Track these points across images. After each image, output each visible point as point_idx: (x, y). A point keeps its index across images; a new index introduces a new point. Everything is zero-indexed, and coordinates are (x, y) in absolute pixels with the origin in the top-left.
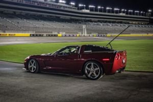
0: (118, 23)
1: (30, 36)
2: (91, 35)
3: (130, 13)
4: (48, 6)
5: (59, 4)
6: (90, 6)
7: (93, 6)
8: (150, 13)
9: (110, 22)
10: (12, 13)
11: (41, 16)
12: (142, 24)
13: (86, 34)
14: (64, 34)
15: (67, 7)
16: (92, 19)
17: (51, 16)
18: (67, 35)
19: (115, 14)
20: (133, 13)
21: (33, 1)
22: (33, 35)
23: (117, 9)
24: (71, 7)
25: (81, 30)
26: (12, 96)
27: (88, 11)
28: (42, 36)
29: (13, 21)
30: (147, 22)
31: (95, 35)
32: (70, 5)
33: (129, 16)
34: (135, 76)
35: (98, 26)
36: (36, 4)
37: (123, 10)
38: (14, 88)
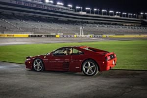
0: (113, 24)
1: (29, 37)
2: (87, 36)
4: (46, 8)
5: (57, 6)
6: (87, 9)
7: (89, 9)
8: (142, 16)
9: (105, 24)
10: (11, 14)
11: (40, 17)
12: (134, 26)
13: (83, 35)
14: (62, 35)
15: (64, 9)
16: (89, 21)
17: (48, 18)
18: (65, 36)
19: (110, 16)
20: (127, 16)
21: (31, 3)
22: (32, 36)
23: (112, 12)
24: (69, 9)
26: (10, 96)
27: (85, 13)
28: (41, 37)
29: (12, 23)
30: (139, 24)
31: (91, 36)
32: (68, 7)
33: (123, 18)
35: (94, 28)
36: (34, 6)
37: (117, 12)
38: (13, 88)
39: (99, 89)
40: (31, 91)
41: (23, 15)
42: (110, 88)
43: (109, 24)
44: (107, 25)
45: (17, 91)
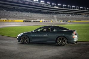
0: (74, 14)
2: (59, 21)
3: (81, 9)
4: (34, 4)
5: (40, 3)
6: (59, 5)
7: (60, 5)
9: (70, 14)
10: (13, 8)
11: (30, 10)
12: (87, 15)
13: (56, 21)
14: (44, 20)
15: (45, 5)
16: (60, 12)
17: (35, 10)
18: (46, 21)
19: (73, 9)
20: (83, 9)
21: (25, 1)
22: (25, 21)
23: (74, 6)
24: (48, 5)
25: (54, 18)
26: (12, 57)
27: (57, 7)
28: (31, 22)
29: (13, 13)
31: (61, 21)
32: (47, 4)
34: (84, 45)
35: (63, 16)
36: (27, 3)
37: (77, 7)
38: (14, 52)
39: (66, 53)
40: (25, 54)
41: (20, 9)
42: (72, 52)
43: (72, 14)
44: (71, 15)
45: (16, 54)
